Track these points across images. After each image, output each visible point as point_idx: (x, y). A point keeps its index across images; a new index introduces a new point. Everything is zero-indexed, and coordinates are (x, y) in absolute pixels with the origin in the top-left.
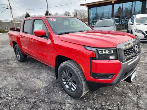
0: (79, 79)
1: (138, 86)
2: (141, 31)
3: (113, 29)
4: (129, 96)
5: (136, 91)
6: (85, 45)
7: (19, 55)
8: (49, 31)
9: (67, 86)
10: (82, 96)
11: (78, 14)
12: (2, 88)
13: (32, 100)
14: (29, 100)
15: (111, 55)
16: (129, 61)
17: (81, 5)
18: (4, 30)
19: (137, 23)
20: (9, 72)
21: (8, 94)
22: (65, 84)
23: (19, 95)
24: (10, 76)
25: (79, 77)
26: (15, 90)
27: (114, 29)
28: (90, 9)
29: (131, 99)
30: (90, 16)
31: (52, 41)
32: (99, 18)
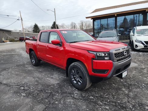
0: (84, 74)
1: (131, 84)
2: (141, 41)
3: (115, 39)
4: (122, 90)
5: (129, 87)
6: (88, 50)
7: (34, 60)
8: (62, 41)
9: (75, 82)
10: (86, 88)
11: (83, 25)
12: (24, 84)
13: (49, 91)
14: (47, 91)
15: (106, 57)
16: (119, 62)
17: (87, 18)
18: (13, 40)
19: (137, 34)
20: (27, 73)
21: (30, 88)
22: (74, 80)
23: (39, 88)
24: (28, 76)
25: (84, 73)
26: (35, 85)
27: (117, 39)
28: (95, 21)
29: (124, 92)
30: (95, 27)
31: (64, 48)
32: (104, 29)
